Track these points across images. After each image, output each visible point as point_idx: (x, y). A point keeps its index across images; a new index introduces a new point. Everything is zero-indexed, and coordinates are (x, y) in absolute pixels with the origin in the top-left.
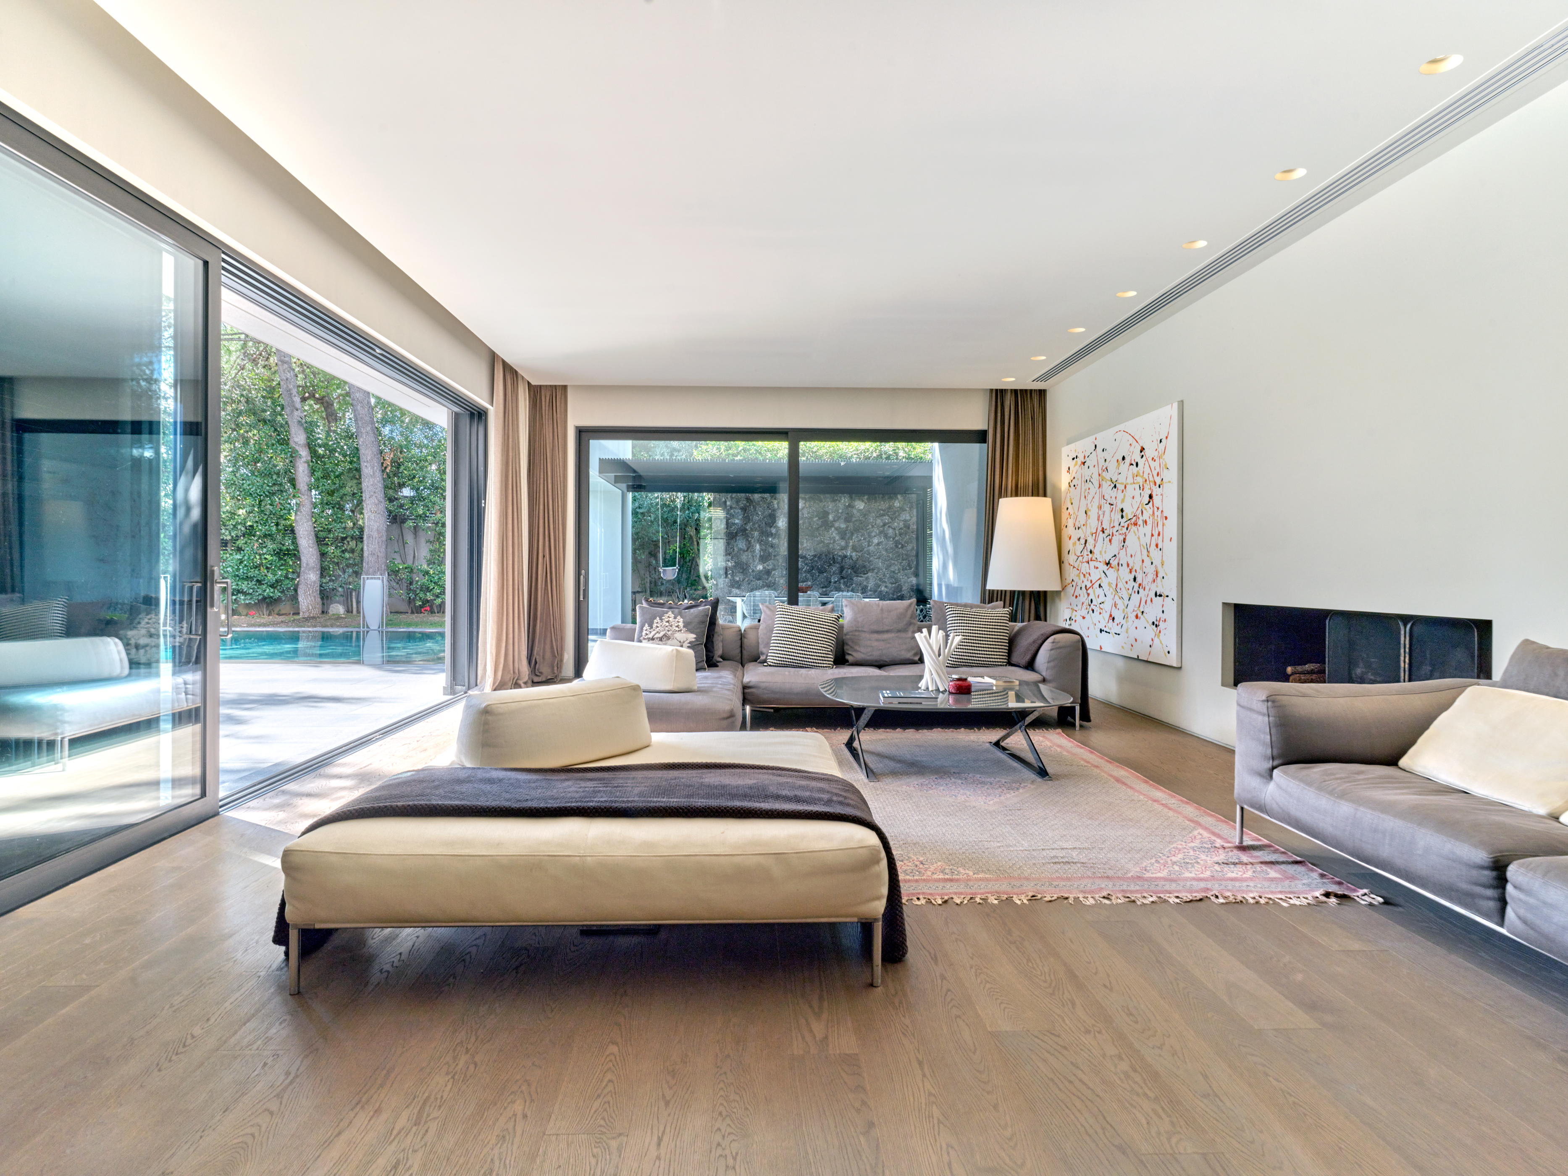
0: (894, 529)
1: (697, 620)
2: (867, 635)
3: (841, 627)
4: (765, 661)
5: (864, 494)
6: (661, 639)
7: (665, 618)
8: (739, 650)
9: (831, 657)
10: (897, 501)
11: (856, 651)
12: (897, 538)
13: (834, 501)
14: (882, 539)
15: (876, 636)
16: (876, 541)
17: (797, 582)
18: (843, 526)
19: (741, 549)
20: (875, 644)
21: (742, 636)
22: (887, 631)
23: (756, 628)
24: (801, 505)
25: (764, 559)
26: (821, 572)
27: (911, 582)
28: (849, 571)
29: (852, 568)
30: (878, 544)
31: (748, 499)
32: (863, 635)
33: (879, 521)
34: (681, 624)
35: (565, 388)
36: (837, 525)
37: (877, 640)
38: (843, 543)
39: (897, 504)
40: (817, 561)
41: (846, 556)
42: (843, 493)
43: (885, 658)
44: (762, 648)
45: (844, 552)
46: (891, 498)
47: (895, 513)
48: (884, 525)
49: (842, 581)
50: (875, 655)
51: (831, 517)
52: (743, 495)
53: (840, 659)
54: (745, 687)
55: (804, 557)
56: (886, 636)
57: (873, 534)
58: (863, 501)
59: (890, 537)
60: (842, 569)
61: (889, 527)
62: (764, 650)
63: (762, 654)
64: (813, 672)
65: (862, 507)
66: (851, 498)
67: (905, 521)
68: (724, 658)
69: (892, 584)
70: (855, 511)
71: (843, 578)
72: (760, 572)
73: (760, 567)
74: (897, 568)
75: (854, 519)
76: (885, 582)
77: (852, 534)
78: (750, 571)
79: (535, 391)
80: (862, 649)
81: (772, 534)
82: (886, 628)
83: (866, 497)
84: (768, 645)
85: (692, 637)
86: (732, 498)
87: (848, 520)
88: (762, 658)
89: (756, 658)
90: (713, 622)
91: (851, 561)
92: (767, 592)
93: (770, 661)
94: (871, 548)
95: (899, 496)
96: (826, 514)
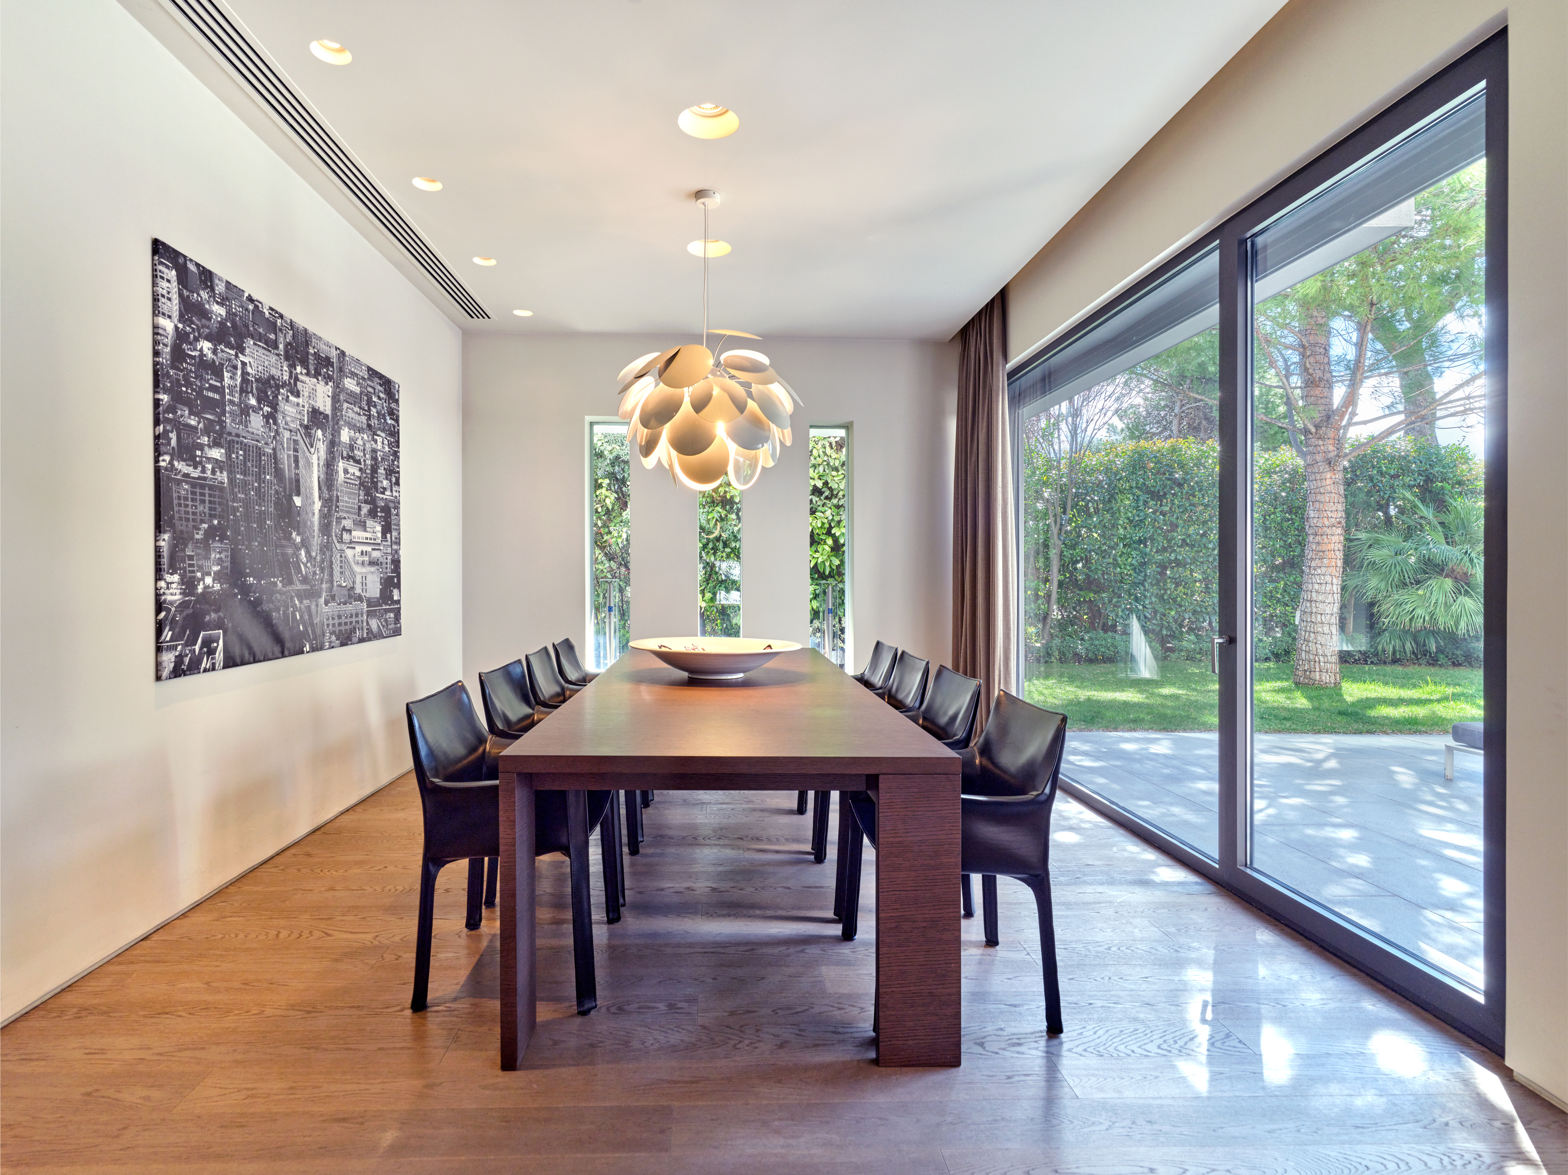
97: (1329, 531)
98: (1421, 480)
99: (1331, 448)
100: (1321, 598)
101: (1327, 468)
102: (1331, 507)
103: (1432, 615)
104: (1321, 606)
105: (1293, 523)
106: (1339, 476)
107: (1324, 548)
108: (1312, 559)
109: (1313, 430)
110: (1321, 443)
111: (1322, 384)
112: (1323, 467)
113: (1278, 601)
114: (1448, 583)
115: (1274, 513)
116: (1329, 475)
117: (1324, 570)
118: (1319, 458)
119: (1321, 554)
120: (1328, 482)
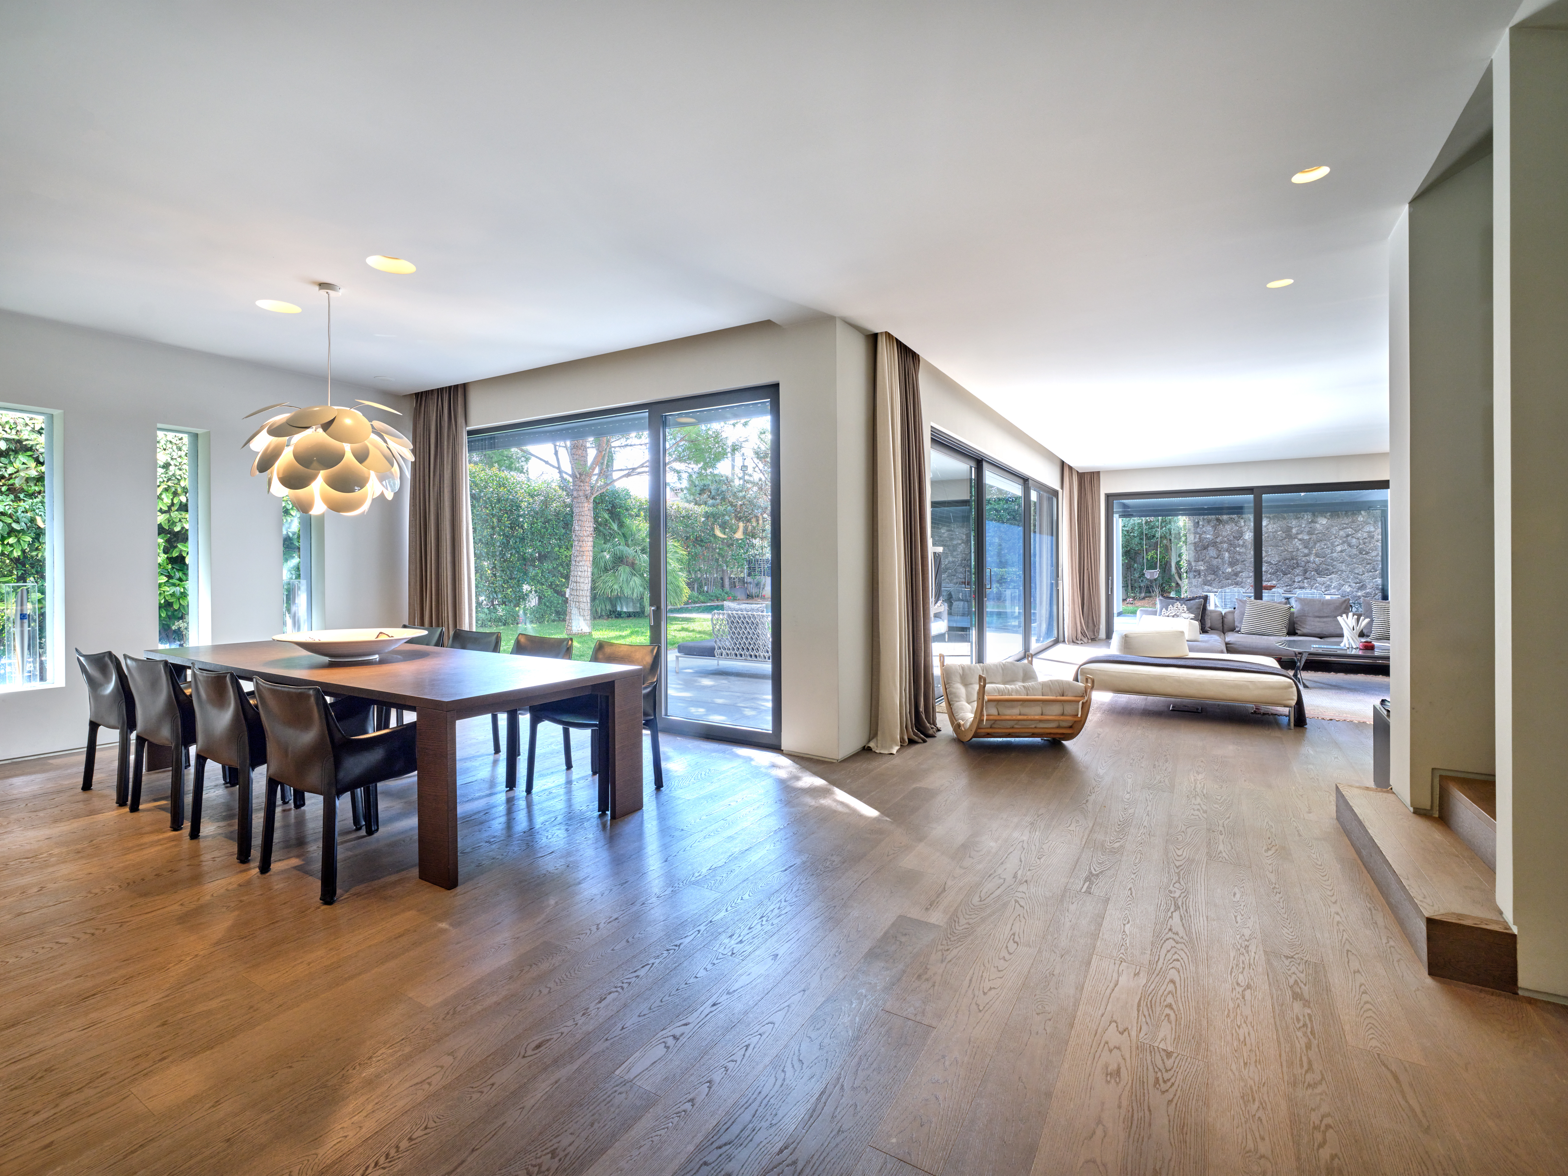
0: (1358, 539)
1: (1195, 607)
2: (1312, 619)
3: (1293, 613)
4: (1239, 631)
5: (1327, 512)
6: (1173, 616)
7: (1175, 605)
8: (1221, 625)
9: (1285, 631)
10: (1360, 516)
11: (1303, 628)
12: (1360, 546)
13: (1297, 518)
14: (1346, 547)
15: (1318, 619)
16: (1339, 549)
17: (1261, 580)
18: (1306, 537)
19: (1212, 557)
20: (1317, 624)
21: (1223, 617)
22: (1326, 617)
23: (1233, 613)
24: (1264, 523)
25: (1232, 564)
26: (1285, 574)
27: (1376, 582)
28: (1313, 573)
29: (1316, 571)
30: (1341, 551)
31: (1218, 520)
32: (1309, 618)
33: (1342, 533)
34: (1185, 609)
35: (1098, 473)
36: (1300, 537)
37: (1318, 622)
38: (1306, 551)
39: (1360, 519)
40: (1281, 566)
41: (1309, 562)
42: (1306, 511)
43: (1325, 633)
44: (1237, 624)
45: (1307, 558)
46: (1354, 514)
47: (1358, 526)
48: (1348, 536)
49: (1306, 581)
50: (1318, 631)
51: (1294, 531)
52: (1213, 517)
53: (1292, 632)
54: (1227, 644)
55: (1269, 563)
56: (1325, 620)
57: (1336, 544)
58: (1325, 517)
59: (1354, 546)
60: (1305, 571)
61: (1353, 537)
62: (1238, 625)
63: (1237, 627)
64: (1272, 638)
65: (1325, 522)
66: (1314, 515)
67: (1369, 532)
68: (1212, 628)
69: (1356, 583)
70: (1318, 526)
71: (1307, 578)
72: (1229, 573)
73: (1229, 570)
74: (1361, 570)
75: (1317, 532)
76: (1349, 582)
77: (1315, 544)
78: (1221, 573)
79: (1081, 476)
80: (1307, 627)
81: (1239, 545)
82: (1326, 615)
83: (1328, 514)
84: (1241, 622)
85: (1192, 616)
86: (1204, 519)
87: (1310, 533)
88: (1237, 629)
89: (1233, 629)
90: (1204, 608)
91: (1314, 565)
92: (1236, 589)
93: (1242, 631)
94: (1335, 555)
95: (1363, 512)
96: (1290, 529)
97: (586, 539)
98: (610, 507)
99: (587, 488)
100: (582, 580)
101: (586, 501)
102: (587, 524)
103: (621, 587)
104: (582, 585)
105: (547, 530)
106: (591, 505)
107: (584, 549)
108: (577, 556)
109: (578, 476)
110: (582, 484)
111: (582, 448)
112: (583, 499)
113: (538, 582)
114: (628, 569)
115: (537, 523)
116: (586, 505)
117: (583, 562)
118: (581, 493)
119: (581, 553)
120: (586, 509)
